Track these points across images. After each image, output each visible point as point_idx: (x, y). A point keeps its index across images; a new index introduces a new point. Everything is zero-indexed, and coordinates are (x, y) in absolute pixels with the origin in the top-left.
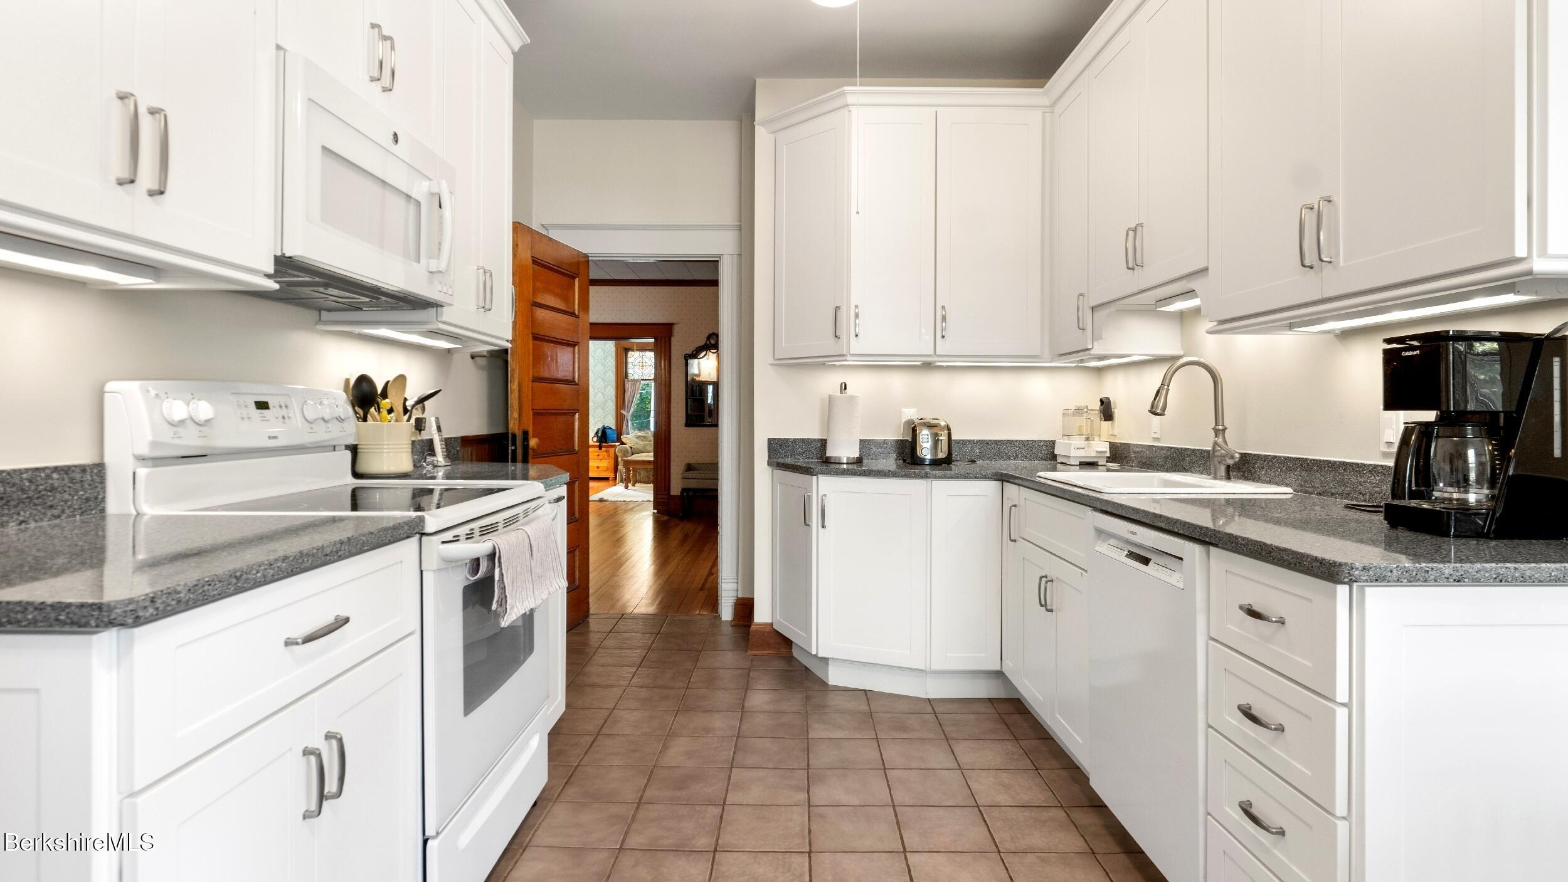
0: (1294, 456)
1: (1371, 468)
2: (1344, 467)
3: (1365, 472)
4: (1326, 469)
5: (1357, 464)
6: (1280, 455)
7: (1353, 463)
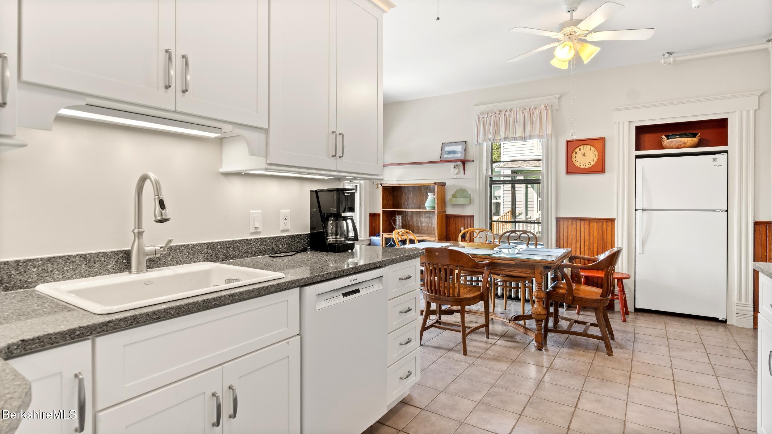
0: (201, 242)
1: (255, 240)
2: (239, 242)
3: (251, 243)
4: (227, 245)
5: (247, 240)
6: (188, 243)
7: (244, 240)
